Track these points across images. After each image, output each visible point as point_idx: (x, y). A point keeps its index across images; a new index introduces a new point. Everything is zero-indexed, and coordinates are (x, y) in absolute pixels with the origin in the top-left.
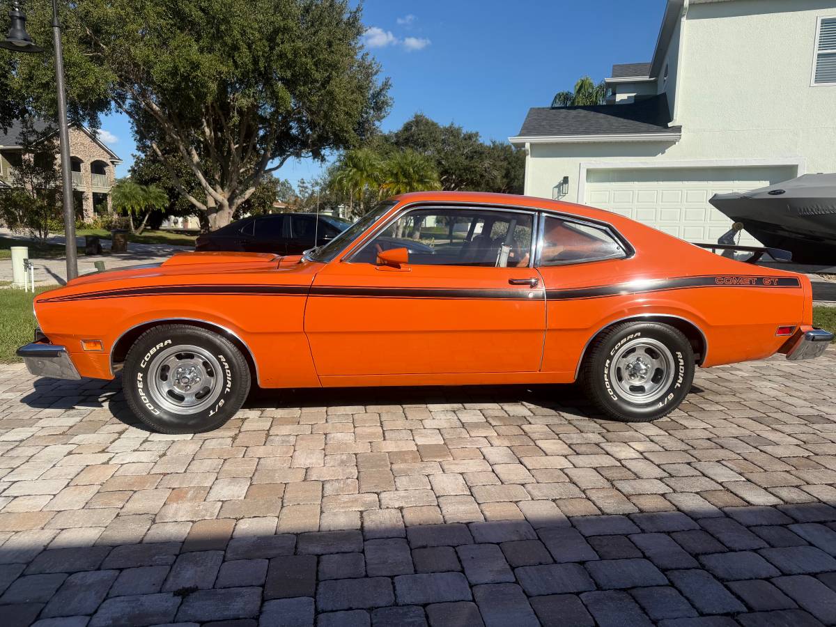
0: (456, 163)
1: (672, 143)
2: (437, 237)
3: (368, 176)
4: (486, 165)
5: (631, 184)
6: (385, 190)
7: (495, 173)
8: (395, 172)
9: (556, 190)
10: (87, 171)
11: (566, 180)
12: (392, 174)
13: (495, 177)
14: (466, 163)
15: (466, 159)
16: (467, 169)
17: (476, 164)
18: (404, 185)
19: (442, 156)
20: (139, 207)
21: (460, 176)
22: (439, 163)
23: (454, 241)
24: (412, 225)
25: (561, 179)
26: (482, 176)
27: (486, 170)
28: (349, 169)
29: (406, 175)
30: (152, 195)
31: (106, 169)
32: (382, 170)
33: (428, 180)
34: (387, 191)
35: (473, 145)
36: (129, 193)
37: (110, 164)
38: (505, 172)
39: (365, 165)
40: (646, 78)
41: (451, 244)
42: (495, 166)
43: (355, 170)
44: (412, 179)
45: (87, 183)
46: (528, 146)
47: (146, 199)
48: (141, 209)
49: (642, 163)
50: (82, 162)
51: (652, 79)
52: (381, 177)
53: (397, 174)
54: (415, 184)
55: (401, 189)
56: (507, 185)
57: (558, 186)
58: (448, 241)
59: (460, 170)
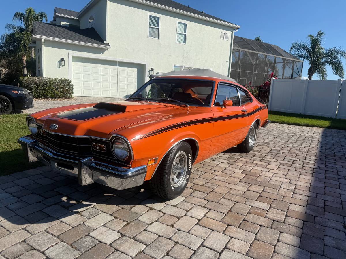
1: (105, 50)
5: (89, 64)
9: (58, 63)
11: (63, 60)
25: (60, 59)
40: (75, 18)
46: (43, 40)
49: (95, 56)
51: (77, 19)
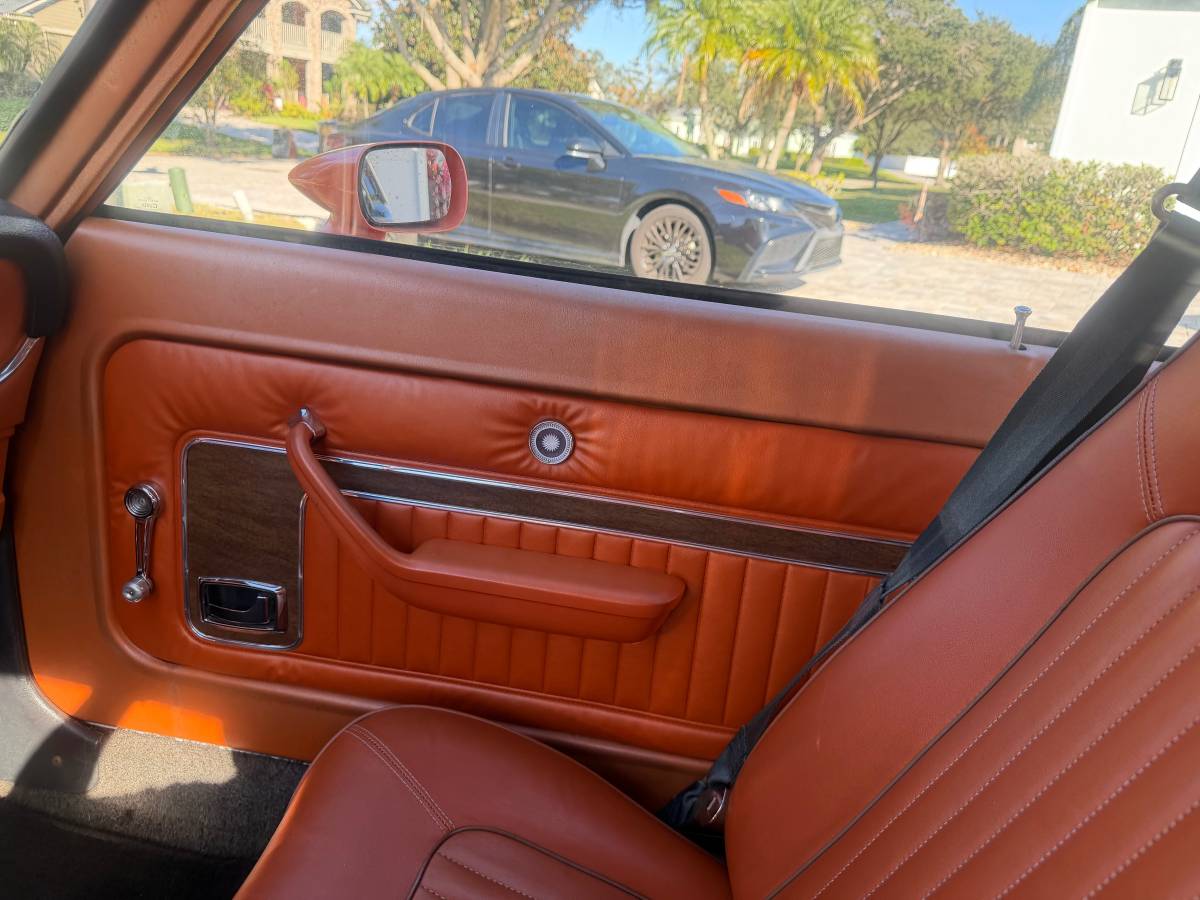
0: (908, 42)
2: (849, 175)
3: (723, 31)
4: (963, 51)
6: (754, 64)
7: (977, 67)
8: (780, 24)
10: (314, 27)
11: (1174, 69)
12: (775, 29)
13: (976, 76)
14: (927, 42)
15: (927, 36)
16: (927, 55)
17: (944, 46)
18: (796, 55)
19: (883, 28)
20: (377, 89)
21: (911, 65)
22: (877, 41)
23: (880, 185)
24: (810, 151)
25: (1162, 66)
26: (951, 70)
27: (960, 62)
28: (686, 14)
29: (803, 32)
30: (400, 70)
31: (344, 25)
32: (755, 21)
33: (849, 49)
34: (758, 67)
35: (943, 10)
36: (364, 64)
37: (350, 17)
38: (992, 69)
39: (718, 8)
41: (874, 190)
42: (980, 54)
43: (698, 16)
44: (814, 41)
45: (314, 45)
47: (388, 77)
48: (380, 93)
50: (307, 10)
52: (751, 35)
53: (783, 30)
54: (819, 55)
55: (787, 62)
56: (993, 93)
57: (1152, 82)
58: (870, 184)
59: (912, 55)
